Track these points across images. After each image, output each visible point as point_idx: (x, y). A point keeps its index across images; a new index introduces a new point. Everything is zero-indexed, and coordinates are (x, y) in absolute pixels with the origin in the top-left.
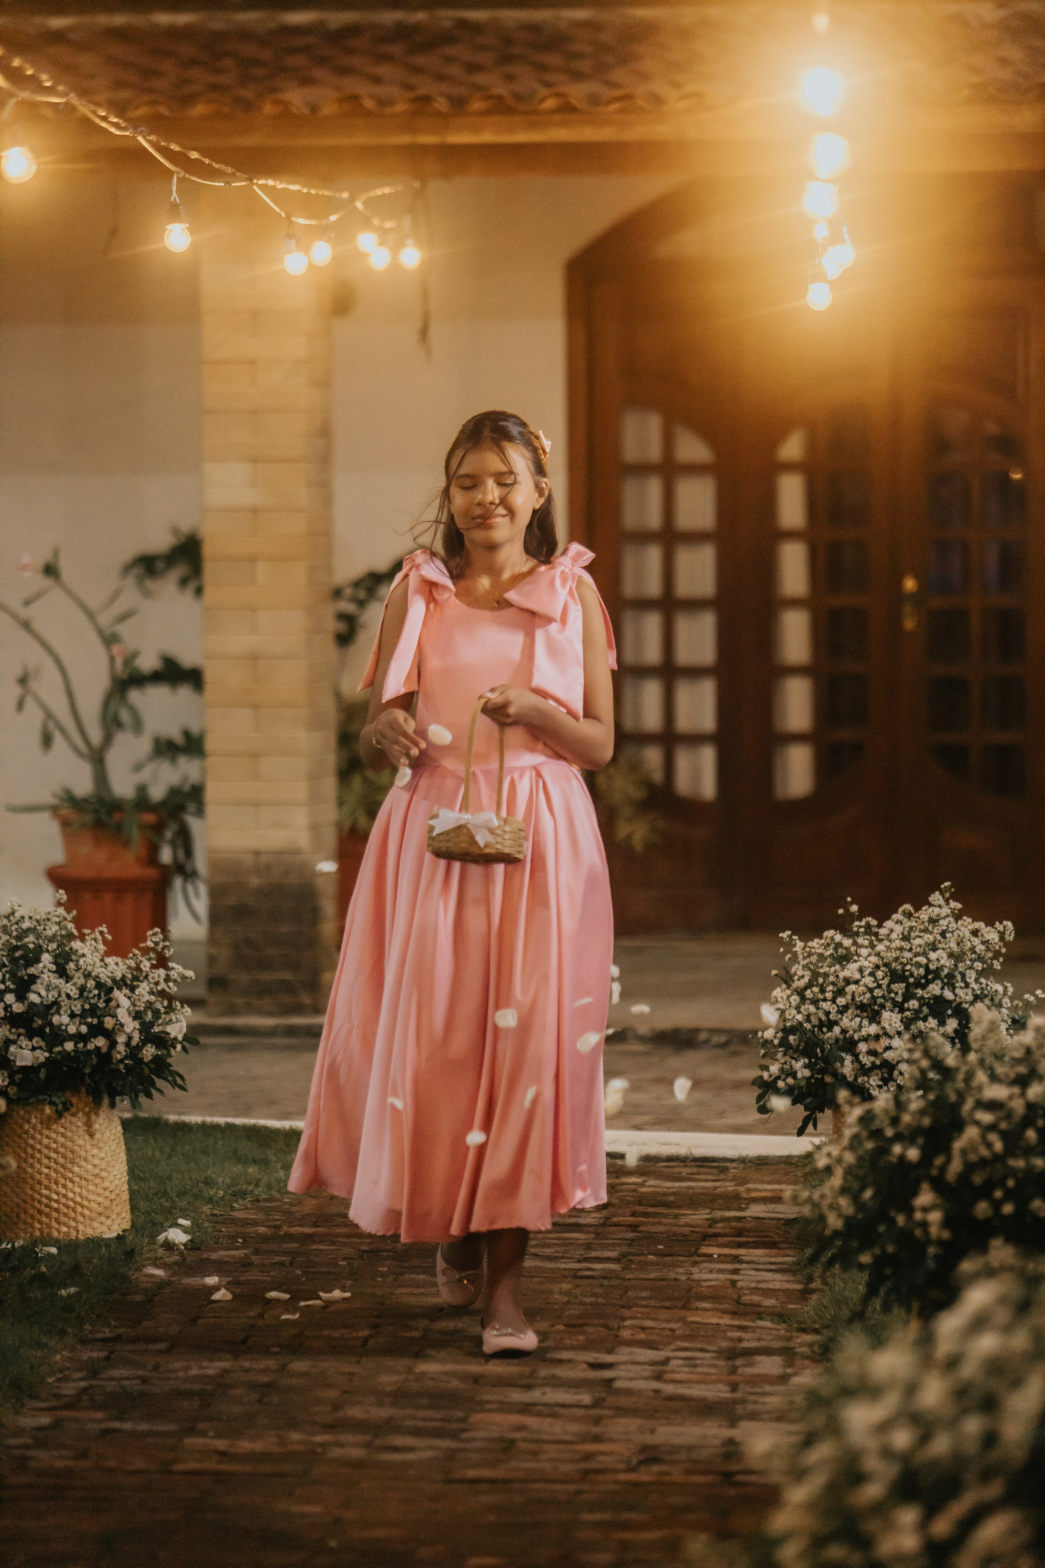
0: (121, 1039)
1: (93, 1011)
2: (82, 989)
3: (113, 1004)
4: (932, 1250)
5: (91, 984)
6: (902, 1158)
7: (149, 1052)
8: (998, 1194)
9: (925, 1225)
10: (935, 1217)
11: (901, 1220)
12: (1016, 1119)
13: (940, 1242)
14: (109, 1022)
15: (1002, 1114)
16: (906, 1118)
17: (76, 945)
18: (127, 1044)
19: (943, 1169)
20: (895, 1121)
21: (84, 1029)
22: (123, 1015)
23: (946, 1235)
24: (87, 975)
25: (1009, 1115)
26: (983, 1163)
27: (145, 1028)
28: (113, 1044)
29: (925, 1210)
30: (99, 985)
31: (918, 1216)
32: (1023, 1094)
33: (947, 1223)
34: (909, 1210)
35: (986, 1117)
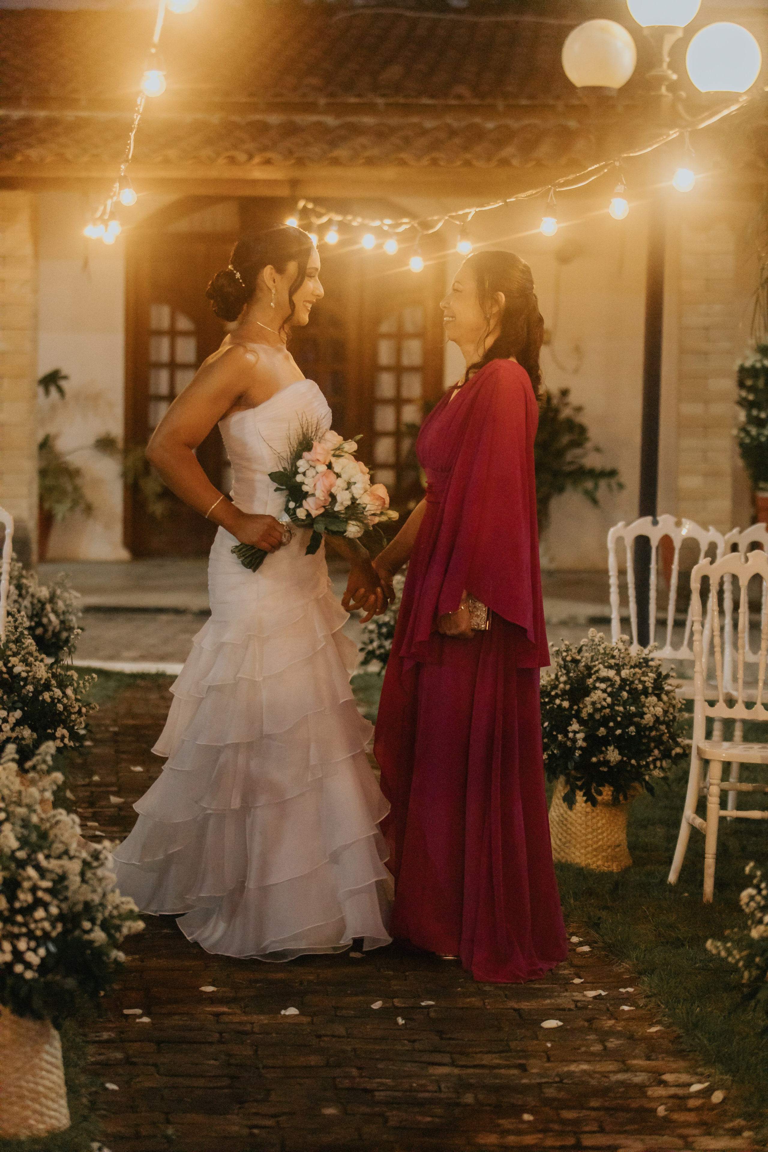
0: (51, 629)
1: (37, 615)
2: (32, 604)
3: (45, 612)
4: (578, 753)
5: (35, 601)
6: (560, 706)
7: (64, 635)
8: (611, 724)
9: (574, 741)
10: (580, 736)
11: (560, 737)
12: (617, 686)
13: (581, 748)
14: (45, 620)
15: (609, 683)
16: (562, 686)
17: (24, 581)
18: (53, 631)
19: (579, 711)
20: (555, 687)
21: (33, 624)
22: (52, 617)
23: (584, 745)
24: (33, 596)
25: (612, 685)
26: (603, 708)
27: (62, 622)
28: (46, 631)
29: (575, 732)
30: (39, 601)
31: (571, 735)
32: (618, 673)
33: (584, 740)
34: (566, 733)
35: (603, 686)
